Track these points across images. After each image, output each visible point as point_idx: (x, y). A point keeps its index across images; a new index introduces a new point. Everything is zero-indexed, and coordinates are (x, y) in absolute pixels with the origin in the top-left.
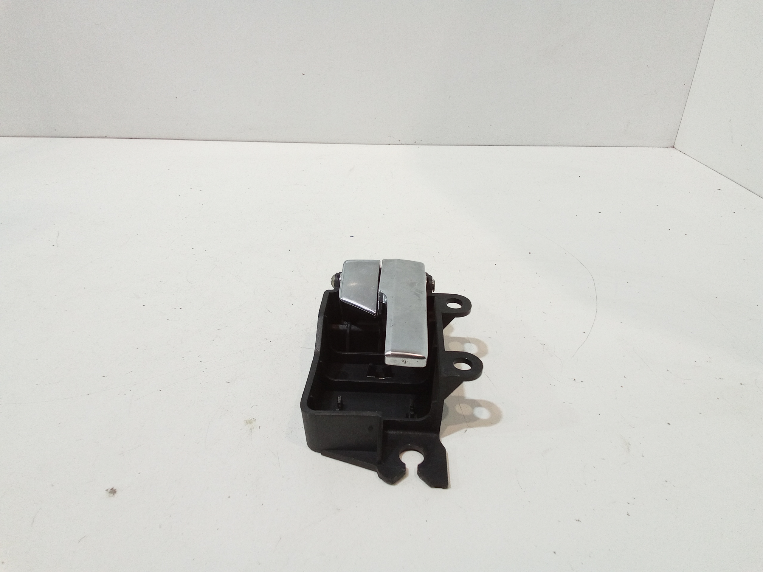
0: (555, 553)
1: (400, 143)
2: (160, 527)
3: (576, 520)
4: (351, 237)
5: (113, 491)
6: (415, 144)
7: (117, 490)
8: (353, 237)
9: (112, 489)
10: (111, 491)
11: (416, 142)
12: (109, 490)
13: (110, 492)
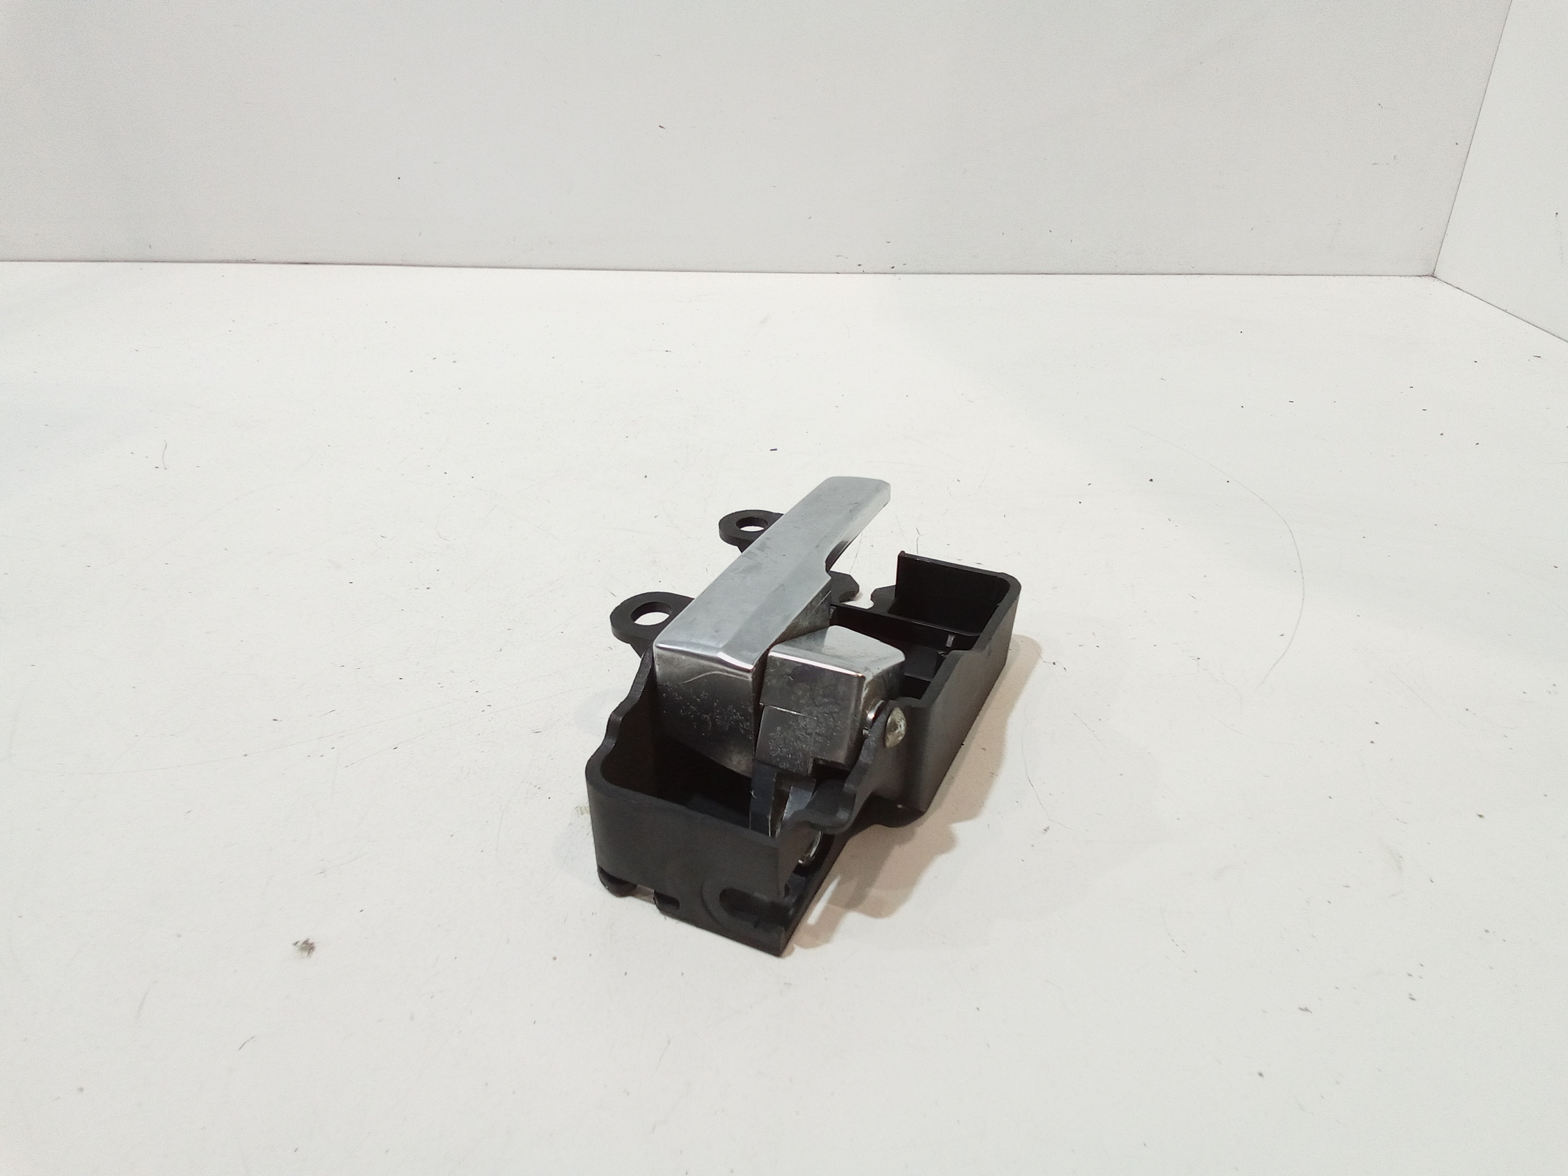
0: (1261, 1075)
1: (860, 269)
2: (412, 1018)
3: (1300, 1009)
4: (771, 450)
5: (308, 947)
6: (893, 271)
7: (316, 945)
8: (776, 450)
9: (306, 942)
10: (303, 946)
11: (893, 268)
12: (299, 944)
13: (302, 949)
